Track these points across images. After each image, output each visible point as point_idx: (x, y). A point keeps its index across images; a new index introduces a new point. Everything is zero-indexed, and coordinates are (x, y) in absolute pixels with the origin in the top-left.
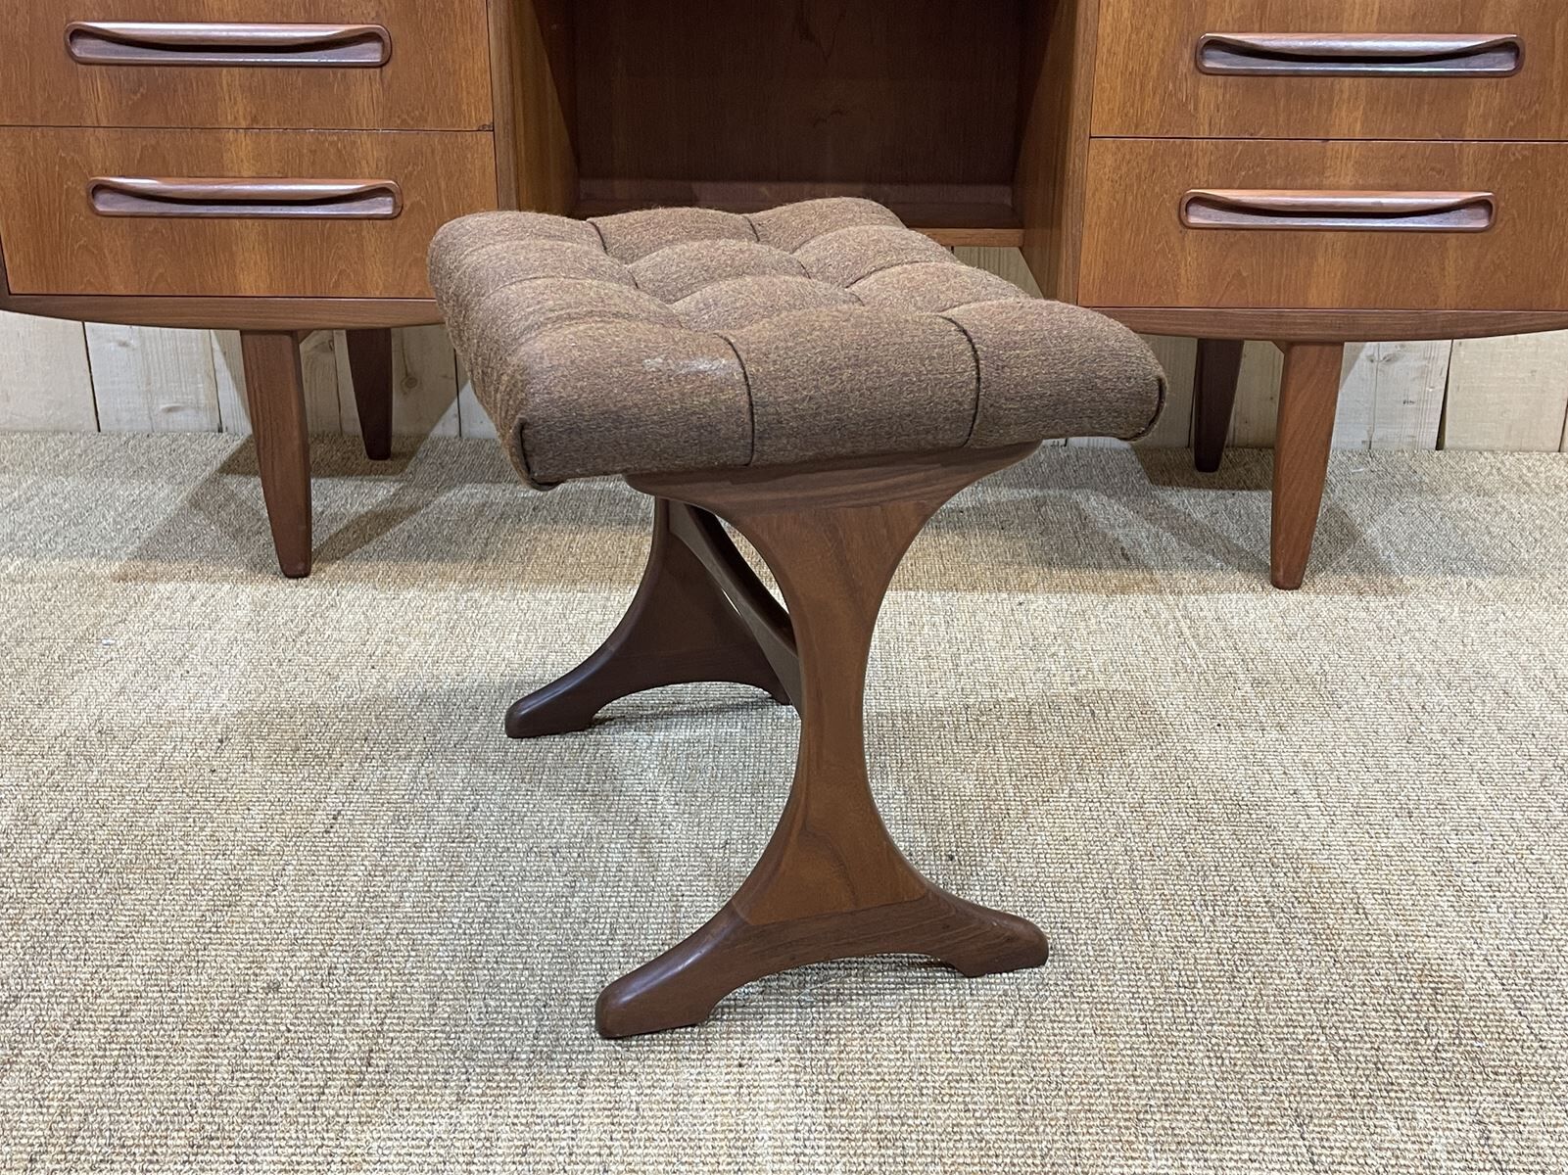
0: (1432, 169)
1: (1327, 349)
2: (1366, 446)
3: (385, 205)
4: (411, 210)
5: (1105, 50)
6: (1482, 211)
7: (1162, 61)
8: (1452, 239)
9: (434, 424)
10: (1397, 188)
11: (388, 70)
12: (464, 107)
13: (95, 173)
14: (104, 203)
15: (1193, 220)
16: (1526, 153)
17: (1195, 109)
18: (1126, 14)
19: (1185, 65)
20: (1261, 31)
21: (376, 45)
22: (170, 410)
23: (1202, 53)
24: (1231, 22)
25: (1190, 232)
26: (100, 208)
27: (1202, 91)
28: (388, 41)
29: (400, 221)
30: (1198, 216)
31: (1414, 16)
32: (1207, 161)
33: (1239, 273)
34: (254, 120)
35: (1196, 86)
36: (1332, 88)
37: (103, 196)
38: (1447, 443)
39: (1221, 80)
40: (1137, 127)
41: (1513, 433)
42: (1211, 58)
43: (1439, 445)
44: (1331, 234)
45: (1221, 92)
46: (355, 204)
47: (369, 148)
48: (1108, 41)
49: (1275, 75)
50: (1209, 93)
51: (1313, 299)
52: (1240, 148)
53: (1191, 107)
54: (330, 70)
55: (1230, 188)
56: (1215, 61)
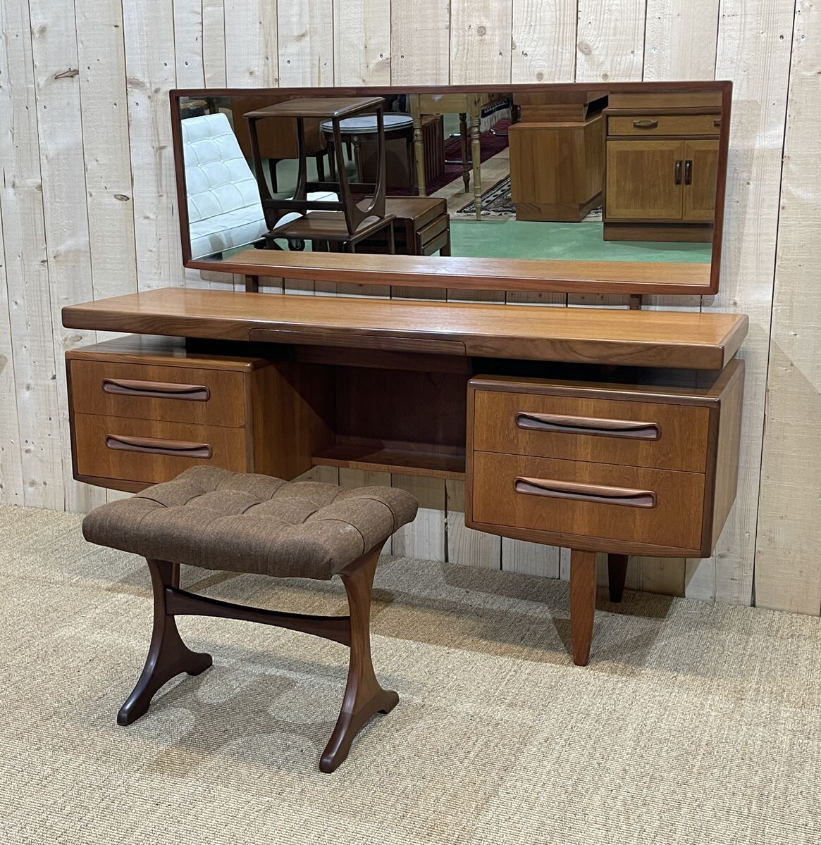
0: (625, 478)
1: (587, 553)
2: (713, 600)
3: (206, 453)
4: (215, 455)
5: (478, 416)
6: (649, 499)
7: (502, 421)
8: (637, 510)
11: (209, 402)
12: (235, 418)
15: (518, 489)
16: (668, 475)
17: (518, 442)
18: (486, 402)
19: (512, 424)
20: (543, 412)
21: (205, 393)
23: (518, 421)
24: (529, 407)
25: (519, 495)
26: (109, 446)
27: (520, 435)
28: (209, 392)
29: (211, 460)
30: (522, 488)
31: (610, 411)
32: (524, 465)
33: (542, 515)
34: (162, 417)
35: (517, 433)
36: (576, 438)
37: (110, 442)
38: (758, 604)
39: (527, 431)
40: (493, 447)
42: (522, 422)
43: (753, 605)
44: (582, 502)
45: (527, 436)
46: (195, 452)
47: (201, 431)
48: (479, 412)
49: (550, 431)
50: (523, 437)
51: (576, 530)
52: (538, 460)
53: (516, 442)
54: (188, 402)
55: (535, 477)
56: (523, 424)
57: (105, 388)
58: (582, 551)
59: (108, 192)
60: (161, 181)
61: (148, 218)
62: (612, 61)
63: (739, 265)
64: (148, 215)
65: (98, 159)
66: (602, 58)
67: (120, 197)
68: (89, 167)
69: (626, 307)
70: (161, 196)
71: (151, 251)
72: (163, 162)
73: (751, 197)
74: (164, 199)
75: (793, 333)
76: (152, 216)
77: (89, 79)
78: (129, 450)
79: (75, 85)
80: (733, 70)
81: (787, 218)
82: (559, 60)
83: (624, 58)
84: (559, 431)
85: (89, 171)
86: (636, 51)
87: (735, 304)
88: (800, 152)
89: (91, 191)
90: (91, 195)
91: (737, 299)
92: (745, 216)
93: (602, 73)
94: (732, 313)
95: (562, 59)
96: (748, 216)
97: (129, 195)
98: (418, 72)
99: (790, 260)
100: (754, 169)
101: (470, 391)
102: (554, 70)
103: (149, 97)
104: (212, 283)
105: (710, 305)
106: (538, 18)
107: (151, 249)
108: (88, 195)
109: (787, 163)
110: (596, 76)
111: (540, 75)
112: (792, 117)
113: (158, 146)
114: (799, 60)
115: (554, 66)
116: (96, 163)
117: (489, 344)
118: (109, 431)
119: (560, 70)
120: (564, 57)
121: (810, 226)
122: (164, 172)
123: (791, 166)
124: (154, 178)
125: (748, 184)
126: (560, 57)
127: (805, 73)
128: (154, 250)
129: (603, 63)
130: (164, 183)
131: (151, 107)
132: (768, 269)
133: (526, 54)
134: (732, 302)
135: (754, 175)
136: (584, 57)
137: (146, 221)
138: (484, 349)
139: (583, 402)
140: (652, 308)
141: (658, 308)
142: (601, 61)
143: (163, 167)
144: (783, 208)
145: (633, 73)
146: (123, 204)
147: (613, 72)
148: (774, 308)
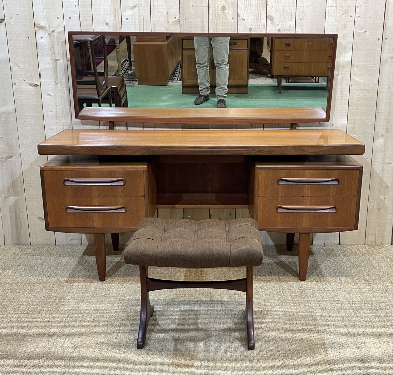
0: (324, 201)
1: (307, 234)
2: (324, 244)
3: (123, 210)
4: (128, 211)
5: (260, 181)
6: (335, 209)
7: (271, 183)
8: (329, 214)
9: (127, 242)
10: (318, 205)
11: (125, 186)
12: (139, 192)
13: (67, 205)
14: (69, 211)
15: (279, 211)
16: (342, 198)
17: (278, 191)
18: (264, 175)
19: (276, 183)
20: (290, 177)
21: (123, 182)
22: (71, 240)
23: (279, 182)
24: (284, 176)
25: (279, 213)
26: (68, 212)
27: (279, 188)
28: (125, 181)
29: (127, 213)
30: (280, 210)
31: (318, 174)
32: (281, 200)
33: (288, 221)
34: (99, 195)
36: (304, 187)
37: (68, 209)
38: (341, 243)
39: (283, 186)
40: (267, 194)
41: (355, 241)
42: (280, 182)
43: (339, 244)
44: (306, 213)
45: (283, 188)
46: (117, 210)
47: (120, 200)
48: (261, 179)
49: (293, 185)
50: (281, 189)
51: (303, 225)
52: (287, 198)
53: (277, 191)
54: (114, 186)
55: (286, 205)
56: (281, 183)
57: (65, 184)
58: (305, 233)
59: (25, 82)
60: (57, 76)
61: (49, 95)
62: (282, 24)
63: (334, 109)
64: (50, 93)
65: (19, 65)
66: (278, 23)
67: (33, 85)
68: (13, 70)
69: (289, 128)
70: (57, 84)
71: (52, 111)
72: (58, 67)
73: (339, 81)
74: (59, 85)
75: (355, 136)
76: (52, 94)
77: (12, 24)
79: (3, 27)
80: (332, 29)
81: (353, 89)
82: (259, 23)
83: (287, 23)
84: (297, 185)
85: (13, 72)
86: (292, 20)
87: (333, 125)
88: (358, 63)
89: (15, 82)
90: (15, 84)
91: (333, 123)
92: (337, 89)
93: (278, 29)
94: (332, 129)
95: (260, 23)
96: (338, 89)
97: (39, 84)
98: (194, 26)
99: (354, 106)
100: (340, 70)
101: (257, 171)
102: (257, 27)
103: (49, 34)
104: (87, 126)
105: (323, 126)
106: (249, 4)
107: (52, 110)
108: (13, 84)
109: (353, 68)
110: (275, 30)
111: (251, 29)
112: (355, 49)
113: (54, 59)
114: (358, 26)
115: (257, 25)
116: (17, 67)
117: (266, 150)
119: (259, 27)
120: (261, 22)
121: (361, 93)
122: (58, 72)
123: (354, 69)
124: (53, 75)
125: (338, 76)
126: (259, 21)
127: (360, 31)
128: (53, 111)
129: (278, 24)
130: (59, 77)
131: (50, 39)
132: (345, 110)
133: (244, 19)
134: (331, 124)
135: (340, 72)
136: (270, 22)
137: (49, 97)
138: (264, 152)
139: (307, 172)
140: (299, 128)
141: (302, 128)
142: (277, 24)
143: (58, 69)
144: (352, 86)
145: (291, 29)
146: (34, 88)
147: (283, 29)
148: (348, 126)
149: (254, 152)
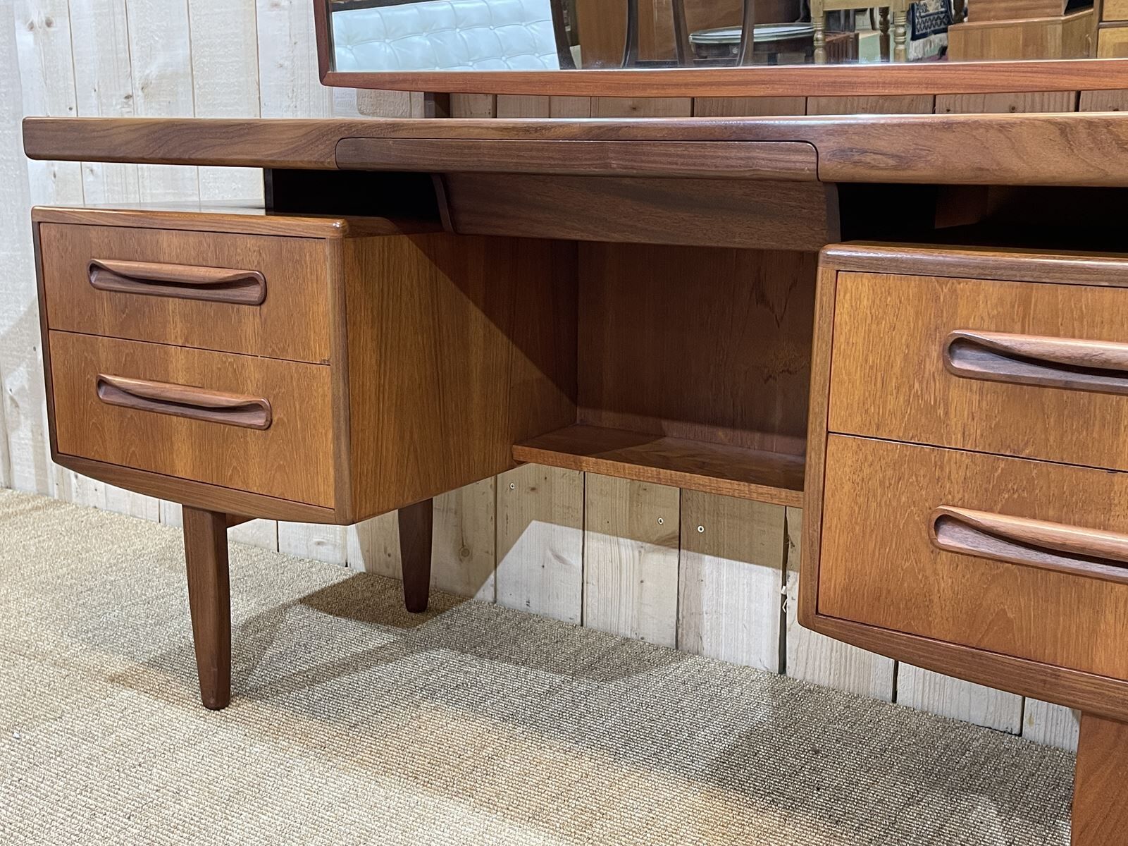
1: (1126, 729)
3: (260, 417)
5: (842, 339)
7: (906, 356)
11: (264, 307)
12: (312, 343)
14: (104, 394)
15: (943, 541)
17: (946, 414)
18: (865, 302)
19: (933, 363)
20: (1023, 332)
21: (257, 288)
23: (950, 352)
24: (986, 318)
25: (943, 555)
26: (102, 397)
27: (954, 395)
28: (263, 285)
29: (271, 432)
30: (952, 537)
32: (962, 474)
33: (1003, 613)
34: (186, 340)
35: (946, 388)
36: (1119, 406)
37: (103, 389)
39: (975, 384)
40: (878, 427)
42: (962, 358)
45: (976, 398)
47: (252, 370)
48: (845, 330)
49: (1040, 384)
50: (962, 399)
52: (1002, 465)
53: (941, 412)
55: (990, 510)
56: (966, 362)
57: (93, 279)
58: (1114, 720)
71: (281, 66)
78: (132, 407)
84: (1068, 386)
101: (824, 274)
107: (282, 62)
117: (882, 145)
118: (103, 368)
137: (274, 13)
138: (868, 158)
149: (814, 159)
